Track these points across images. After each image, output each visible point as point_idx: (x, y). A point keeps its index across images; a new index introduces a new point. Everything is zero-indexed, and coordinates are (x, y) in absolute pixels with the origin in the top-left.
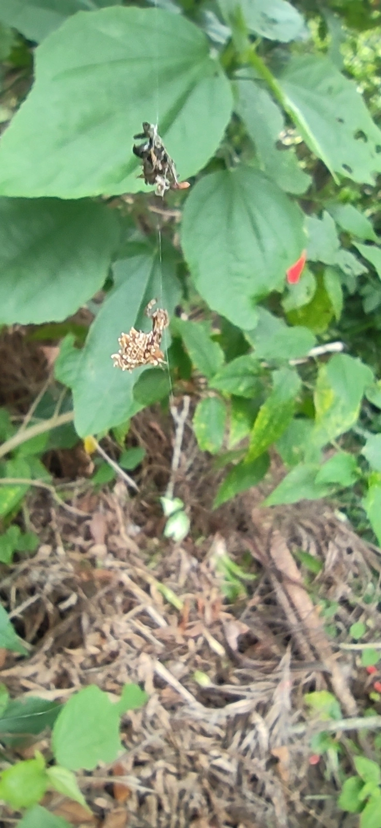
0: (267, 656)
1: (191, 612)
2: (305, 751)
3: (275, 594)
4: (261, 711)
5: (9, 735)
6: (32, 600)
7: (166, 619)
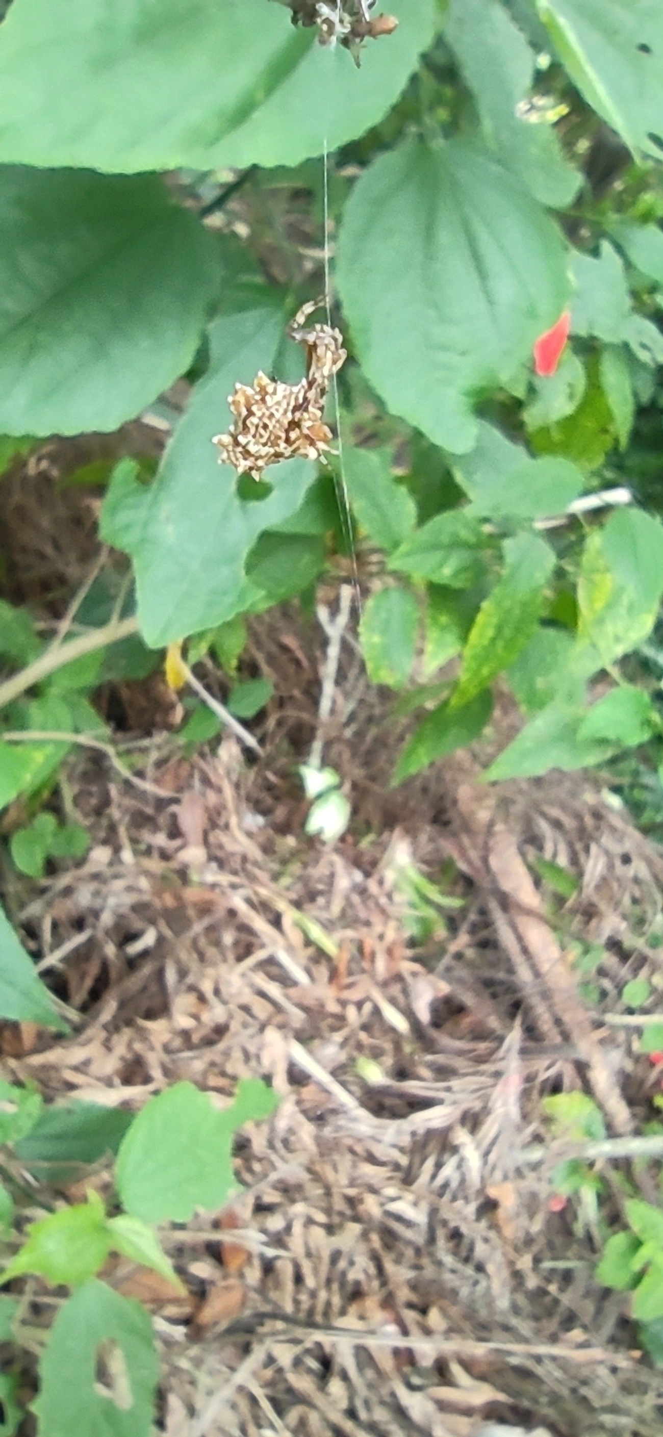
0: (480, 1034)
1: (352, 959)
2: (543, 1190)
3: (495, 931)
4: (469, 1125)
5: (46, 1165)
6: (79, 939)
7: (308, 972)
